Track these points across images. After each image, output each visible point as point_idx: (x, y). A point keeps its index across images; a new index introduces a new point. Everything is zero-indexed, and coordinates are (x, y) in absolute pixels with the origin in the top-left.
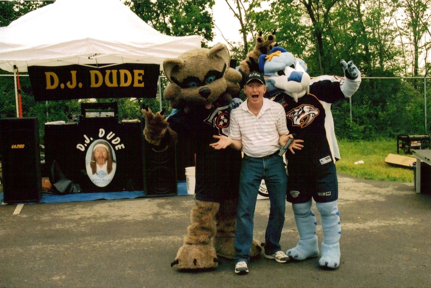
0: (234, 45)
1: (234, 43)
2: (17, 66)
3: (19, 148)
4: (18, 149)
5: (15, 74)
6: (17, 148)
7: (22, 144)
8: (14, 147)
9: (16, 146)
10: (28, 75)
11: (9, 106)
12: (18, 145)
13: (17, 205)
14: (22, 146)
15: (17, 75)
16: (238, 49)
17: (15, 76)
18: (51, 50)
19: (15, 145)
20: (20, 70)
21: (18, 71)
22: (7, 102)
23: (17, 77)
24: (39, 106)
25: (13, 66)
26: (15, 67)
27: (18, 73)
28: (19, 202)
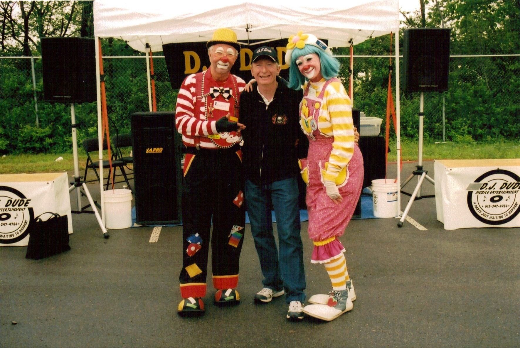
0: (408, 16)
1: (408, 13)
2: (149, 45)
3: (156, 152)
4: (155, 154)
5: (147, 54)
6: (153, 152)
7: (160, 147)
8: (149, 151)
9: (153, 150)
10: (164, 57)
11: (137, 95)
12: (154, 149)
13: (154, 227)
14: (159, 150)
15: (150, 57)
16: (414, 20)
17: (147, 57)
18: (197, 20)
19: (151, 149)
20: (154, 50)
21: (151, 50)
22: (135, 89)
23: (150, 59)
24: (171, 95)
25: (145, 44)
26: (147, 46)
27: (151, 54)
28: (156, 224)
